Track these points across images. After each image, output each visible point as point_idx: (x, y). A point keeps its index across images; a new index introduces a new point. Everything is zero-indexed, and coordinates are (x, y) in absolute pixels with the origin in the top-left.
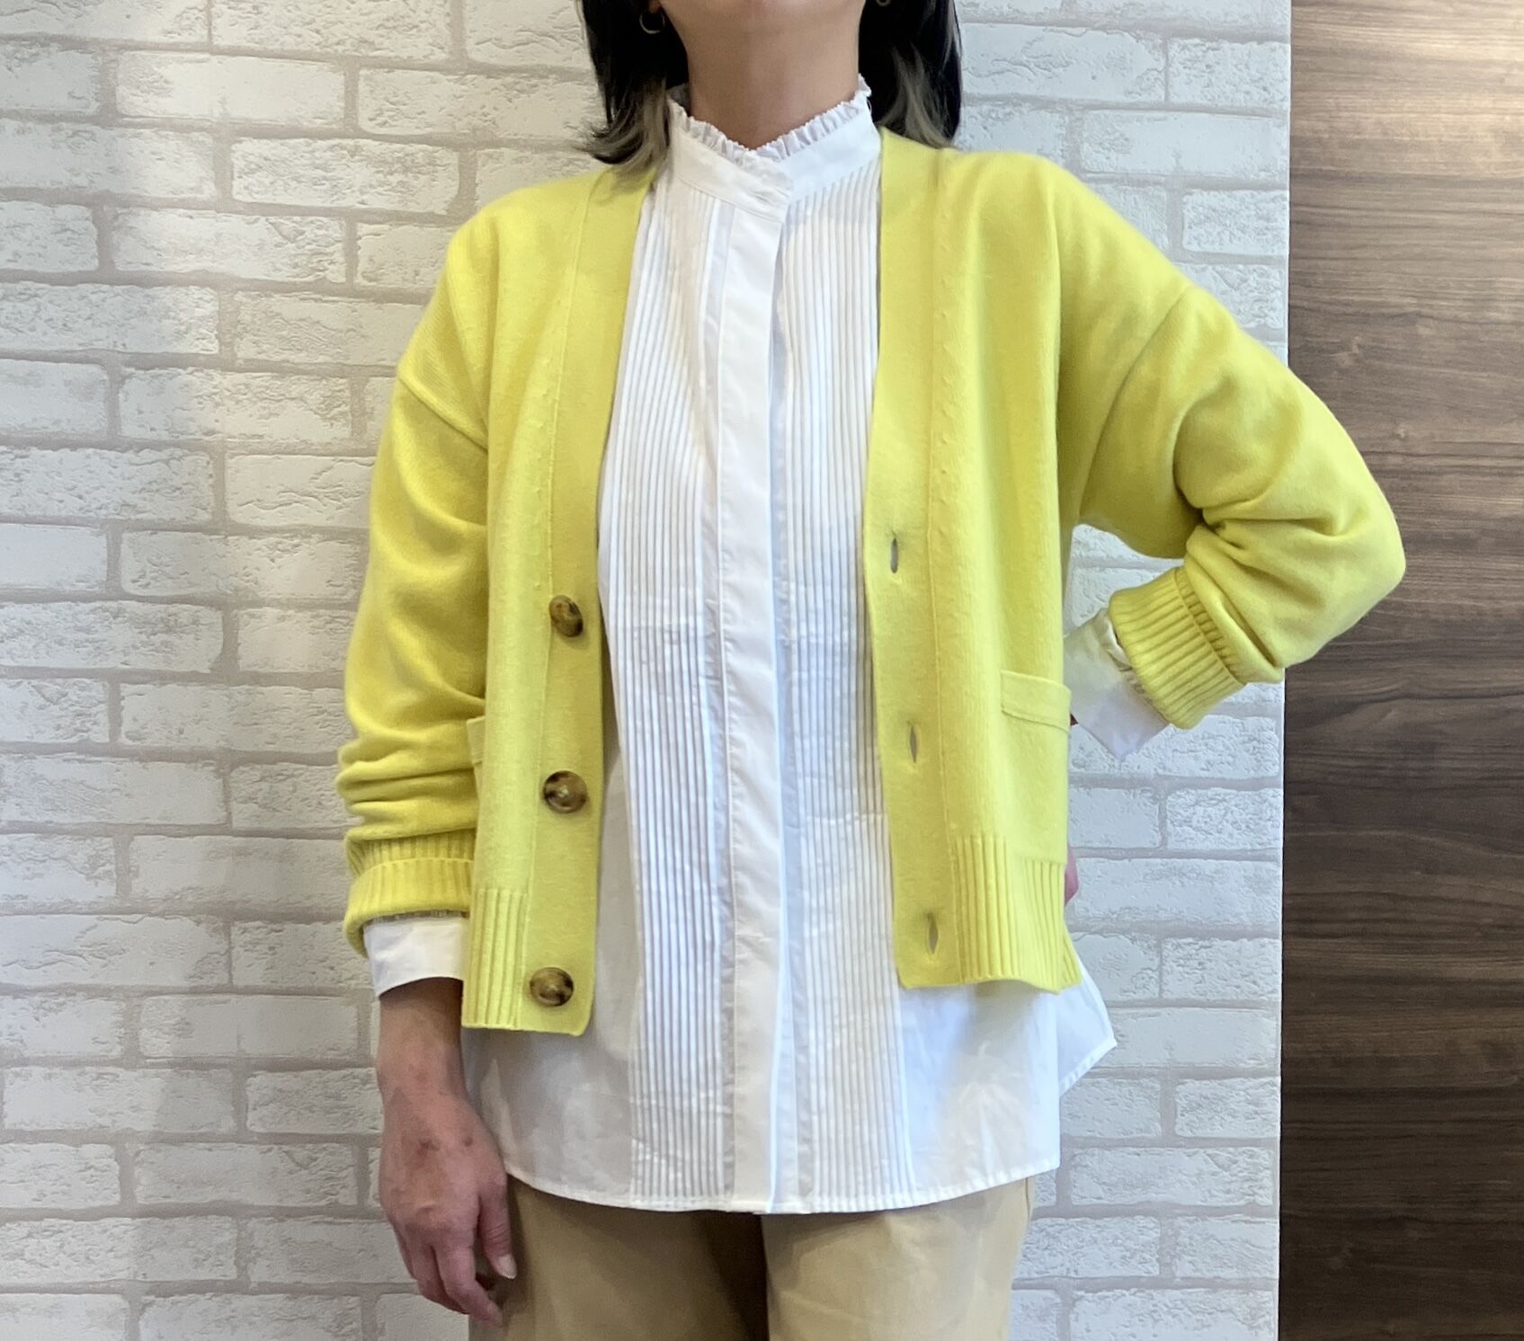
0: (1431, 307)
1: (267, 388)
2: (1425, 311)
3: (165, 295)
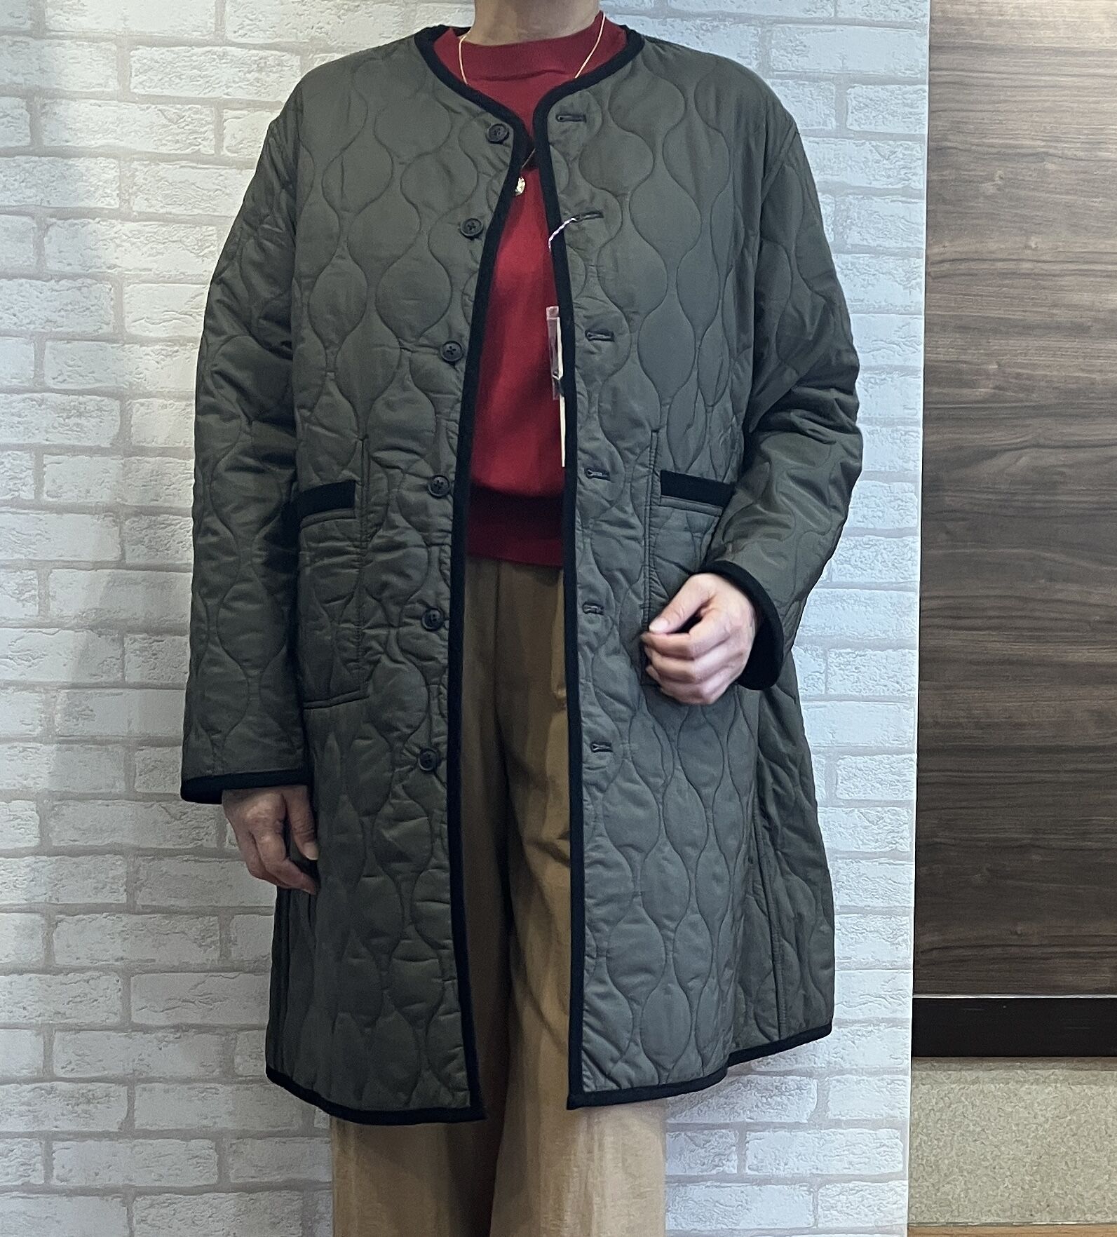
0: (1056, 148)
1: (155, 233)
2: (1051, 151)
3: (81, 164)
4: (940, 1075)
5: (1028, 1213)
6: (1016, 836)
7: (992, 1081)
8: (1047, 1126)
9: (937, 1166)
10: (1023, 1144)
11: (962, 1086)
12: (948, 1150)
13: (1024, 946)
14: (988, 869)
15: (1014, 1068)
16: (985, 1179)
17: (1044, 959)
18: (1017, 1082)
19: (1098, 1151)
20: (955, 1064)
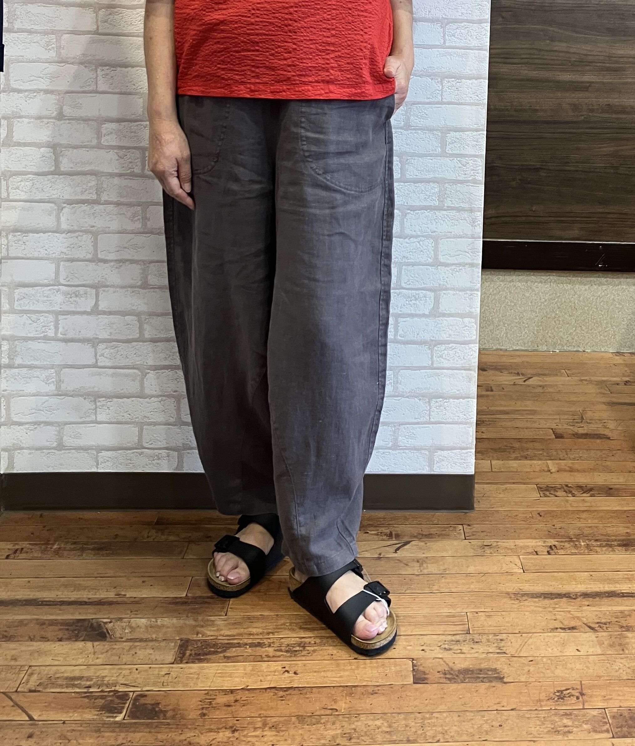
4: (495, 278)
5: (536, 346)
6: (534, 163)
7: (519, 281)
8: (545, 303)
9: (493, 321)
10: (534, 312)
11: (505, 283)
12: (498, 313)
13: (536, 217)
14: (519, 180)
15: (530, 275)
16: (515, 328)
17: (546, 223)
18: (532, 282)
19: (570, 316)
20: (502, 272)
